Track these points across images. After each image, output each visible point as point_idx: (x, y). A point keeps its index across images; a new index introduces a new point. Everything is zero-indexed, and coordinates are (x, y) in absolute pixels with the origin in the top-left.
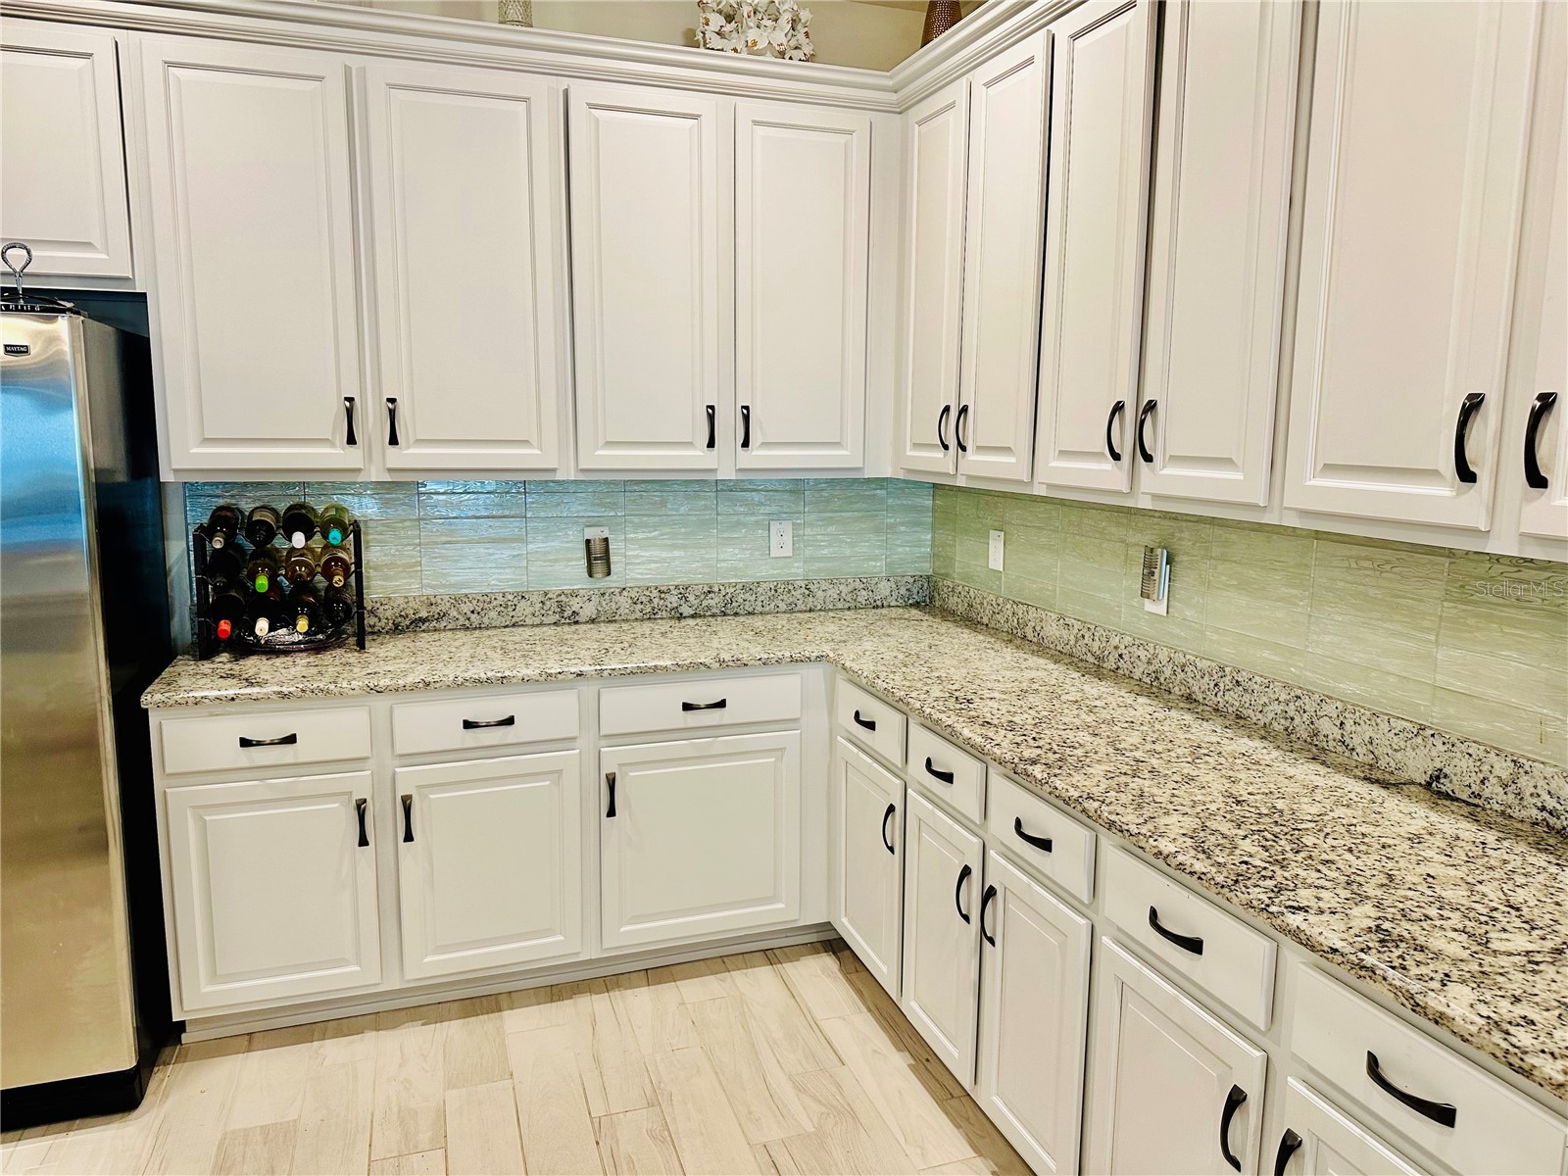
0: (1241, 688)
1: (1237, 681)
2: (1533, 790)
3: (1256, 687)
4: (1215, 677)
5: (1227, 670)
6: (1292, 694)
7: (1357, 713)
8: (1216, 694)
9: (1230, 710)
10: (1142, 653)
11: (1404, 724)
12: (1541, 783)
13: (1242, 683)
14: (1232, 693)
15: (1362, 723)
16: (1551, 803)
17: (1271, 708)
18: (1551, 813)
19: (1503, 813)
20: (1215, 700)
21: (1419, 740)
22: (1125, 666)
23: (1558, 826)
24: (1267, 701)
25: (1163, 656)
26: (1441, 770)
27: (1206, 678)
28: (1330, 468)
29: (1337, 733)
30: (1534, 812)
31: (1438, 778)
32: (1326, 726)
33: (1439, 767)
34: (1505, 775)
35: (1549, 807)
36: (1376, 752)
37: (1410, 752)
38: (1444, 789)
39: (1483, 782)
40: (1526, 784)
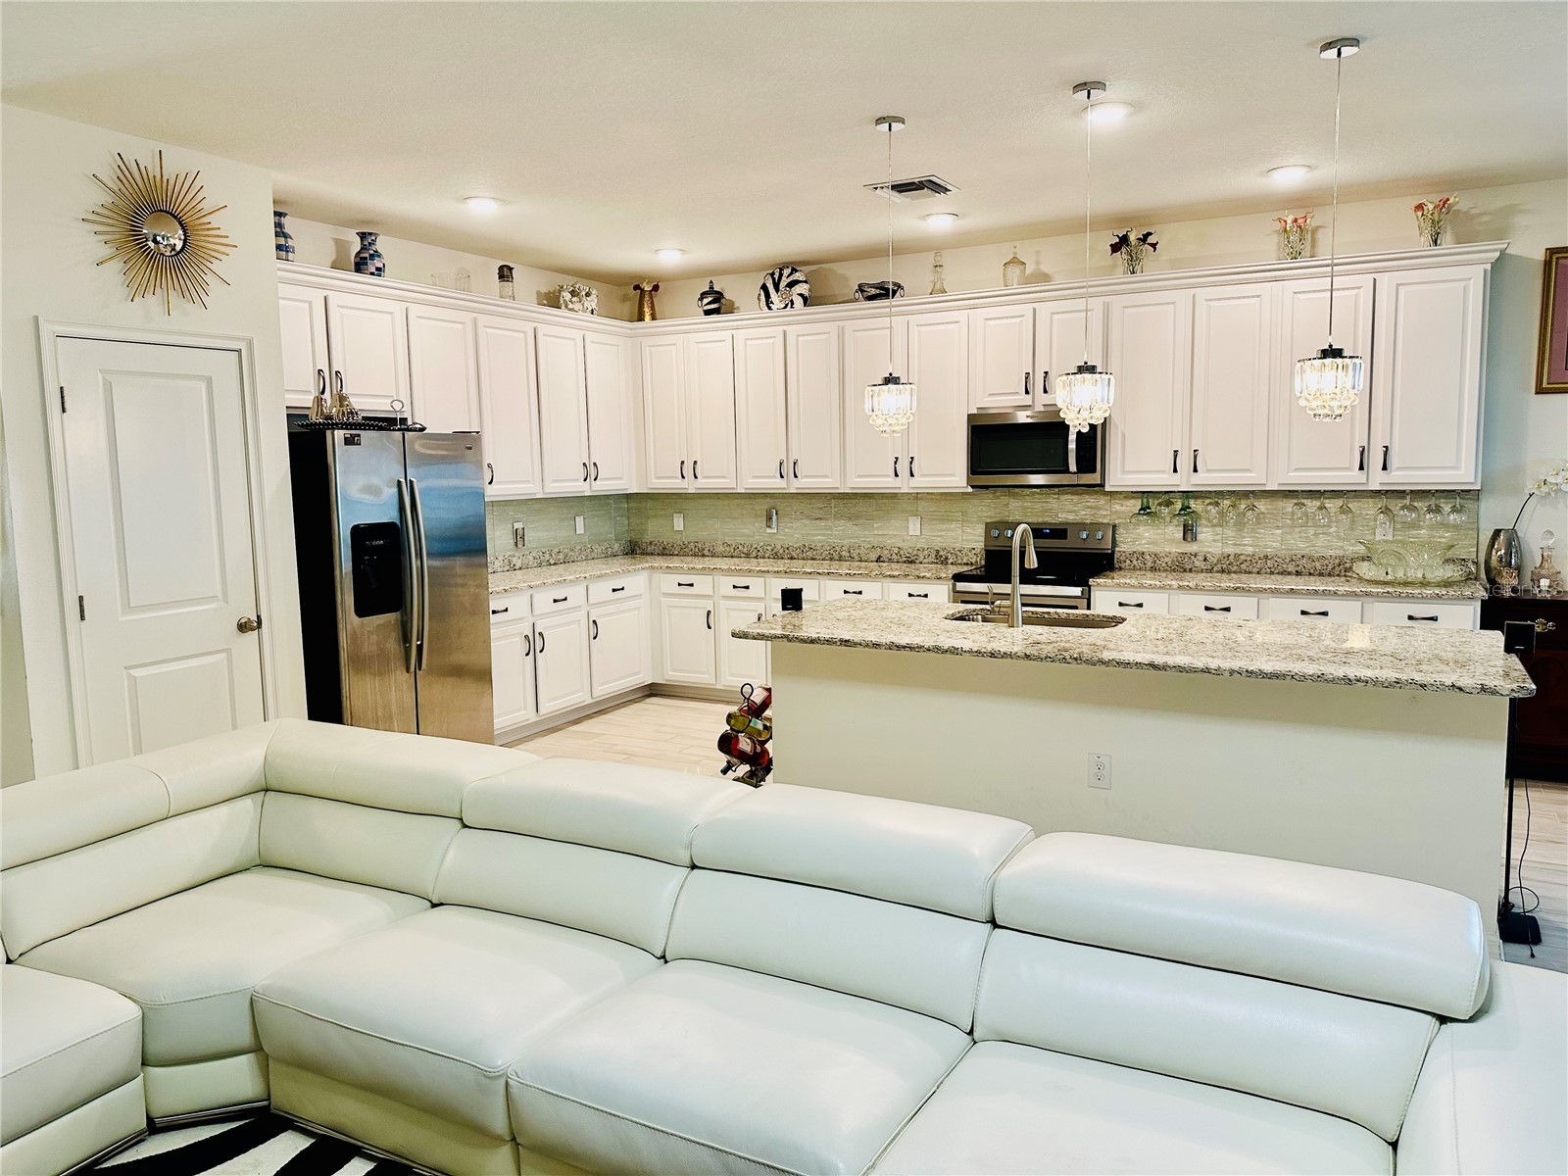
0: (812, 550)
2: (904, 553)
3: (818, 548)
4: (802, 549)
5: (806, 546)
6: (832, 548)
7: (853, 548)
10: (769, 548)
11: (869, 546)
12: (906, 551)
14: (809, 552)
15: (856, 549)
16: (908, 555)
17: (824, 553)
19: (897, 561)
20: (802, 556)
21: (874, 549)
22: (761, 552)
23: (910, 559)
24: (822, 551)
25: (779, 547)
26: (880, 556)
27: (797, 550)
28: (860, 477)
29: (848, 555)
30: (905, 559)
31: (880, 558)
32: (844, 553)
33: (880, 554)
34: (896, 551)
36: (861, 556)
37: (871, 553)
38: (882, 560)
39: (891, 555)
40: (902, 552)
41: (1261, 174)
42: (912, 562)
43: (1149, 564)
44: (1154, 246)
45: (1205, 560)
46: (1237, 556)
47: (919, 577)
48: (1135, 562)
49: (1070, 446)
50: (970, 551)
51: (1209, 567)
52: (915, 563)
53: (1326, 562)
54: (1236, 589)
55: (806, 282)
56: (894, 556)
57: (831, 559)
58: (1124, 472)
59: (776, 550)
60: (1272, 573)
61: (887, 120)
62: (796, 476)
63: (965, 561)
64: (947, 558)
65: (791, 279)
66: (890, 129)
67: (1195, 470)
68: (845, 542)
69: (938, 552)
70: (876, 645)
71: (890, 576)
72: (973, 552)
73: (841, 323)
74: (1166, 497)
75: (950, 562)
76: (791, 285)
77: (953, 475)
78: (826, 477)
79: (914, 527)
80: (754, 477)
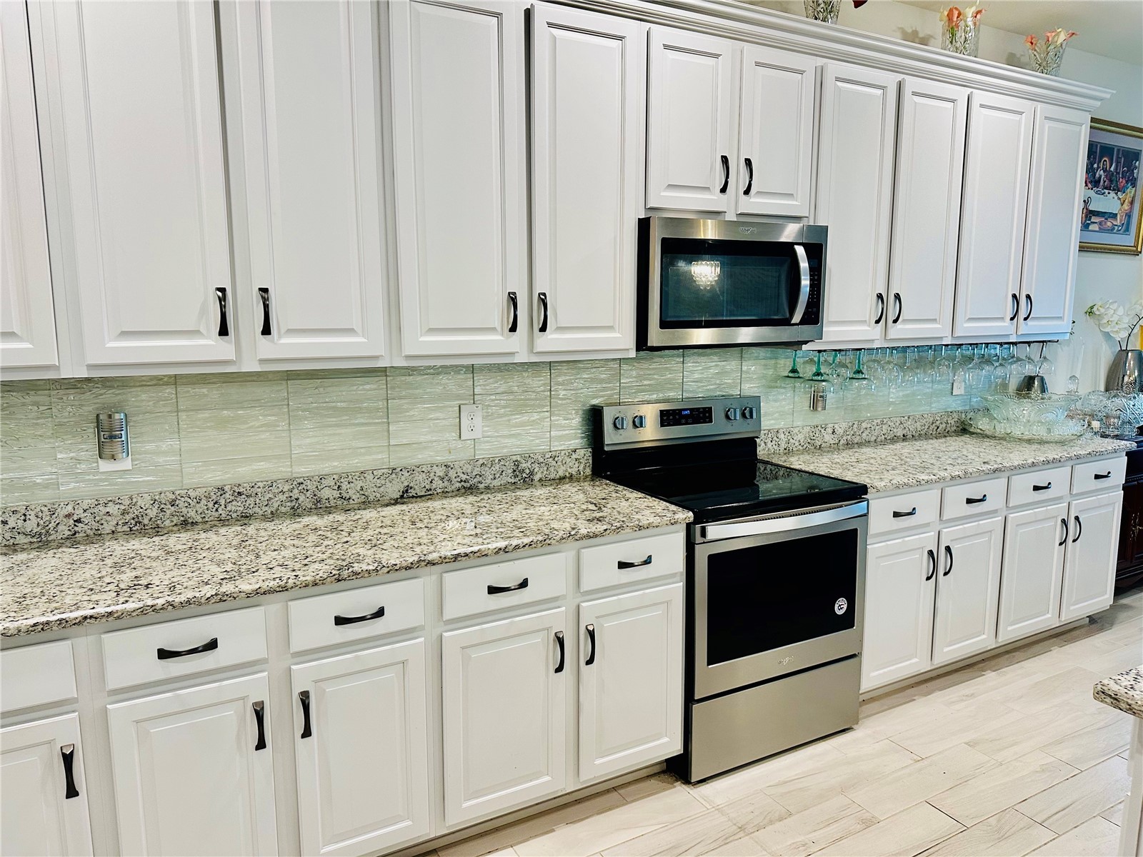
0: (244, 496)
1: (239, 493)
2: (456, 475)
3: (259, 490)
4: (214, 497)
5: (226, 488)
6: (295, 483)
7: (350, 477)
8: (217, 510)
9: (234, 515)
10: (112, 509)
11: (383, 471)
12: (459, 470)
13: (245, 492)
14: (234, 503)
15: (354, 481)
16: (464, 477)
17: (276, 499)
18: (465, 482)
19: (443, 492)
20: (217, 514)
21: (394, 475)
22: (86, 527)
23: (469, 485)
24: (271, 496)
25: (144, 503)
26: (408, 486)
27: (204, 502)
29: (336, 494)
30: (458, 485)
31: (407, 490)
32: (326, 493)
33: (407, 485)
34: (442, 474)
35: (463, 479)
36: (366, 494)
37: (389, 485)
38: (411, 495)
39: (431, 482)
40: (452, 474)
45: (833, 432)
46: (859, 424)
49: (803, 283)
50: (570, 456)
56: (438, 484)
59: (136, 511)
62: (266, 331)
63: (561, 473)
64: (532, 473)
68: (320, 470)
69: (517, 464)
72: (574, 456)
75: (537, 478)
77: (611, 329)
78: (350, 331)
79: (475, 424)
80: (125, 334)
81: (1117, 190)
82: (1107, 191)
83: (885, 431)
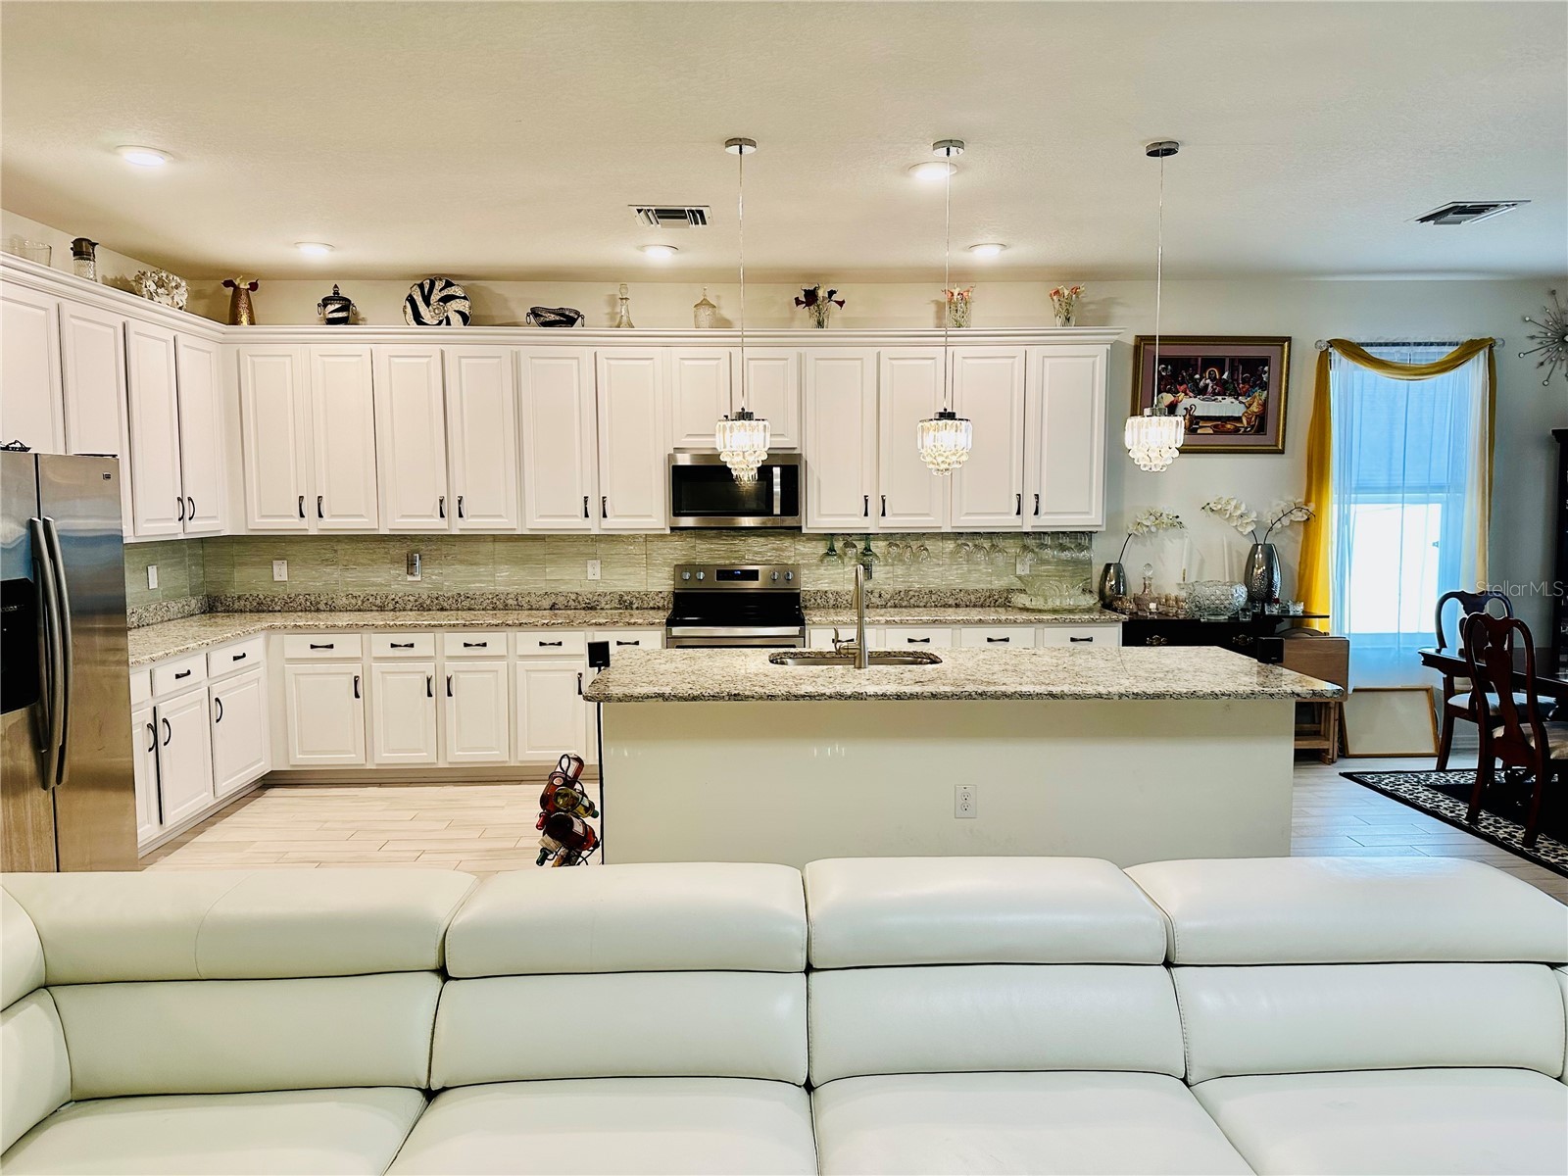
0: (470, 599)
1: (468, 596)
2: (583, 599)
3: (478, 596)
4: (456, 597)
5: (461, 593)
6: (496, 594)
7: (522, 594)
8: (457, 604)
10: (411, 598)
11: (541, 592)
12: (585, 596)
13: (471, 596)
14: (465, 601)
15: (524, 597)
16: (588, 601)
17: (485, 601)
18: (588, 603)
21: (546, 596)
22: (400, 605)
23: (590, 606)
24: (483, 600)
25: (425, 597)
27: (451, 599)
28: (541, 516)
29: (516, 603)
30: (584, 605)
31: (554, 605)
32: (510, 602)
33: (554, 601)
34: (574, 597)
36: (531, 603)
37: (545, 600)
38: (558, 606)
39: (568, 601)
40: (580, 598)
41: (964, 250)
42: (593, 608)
43: (832, 602)
44: (841, 304)
45: (880, 596)
46: (907, 592)
47: (629, 624)
48: (819, 601)
49: (775, 490)
50: (657, 595)
51: (884, 603)
52: (596, 609)
53: (979, 595)
54: (935, 621)
55: (465, 298)
56: (571, 603)
57: (494, 609)
58: (821, 515)
59: (421, 601)
60: (936, 606)
61: (739, 142)
62: (461, 516)
63: (651, 605)
64: (631, 603)
65: (445, 293)
66: (741, 152)
67: (883, 514)
68: (510, 590)
69: (621, 596)
70: (771, 697)
71: (596, 624)
72: (660, 595)
73: (515, 348)
74: (849, 539)
75: (635, 606)
76: (446, 299)
77: (650, 516)
78: (500, 516)
79: (594, 571)
80: (403, 516)
81: (1236, 395)
82: (1220, 398)
83: (934, 599)
